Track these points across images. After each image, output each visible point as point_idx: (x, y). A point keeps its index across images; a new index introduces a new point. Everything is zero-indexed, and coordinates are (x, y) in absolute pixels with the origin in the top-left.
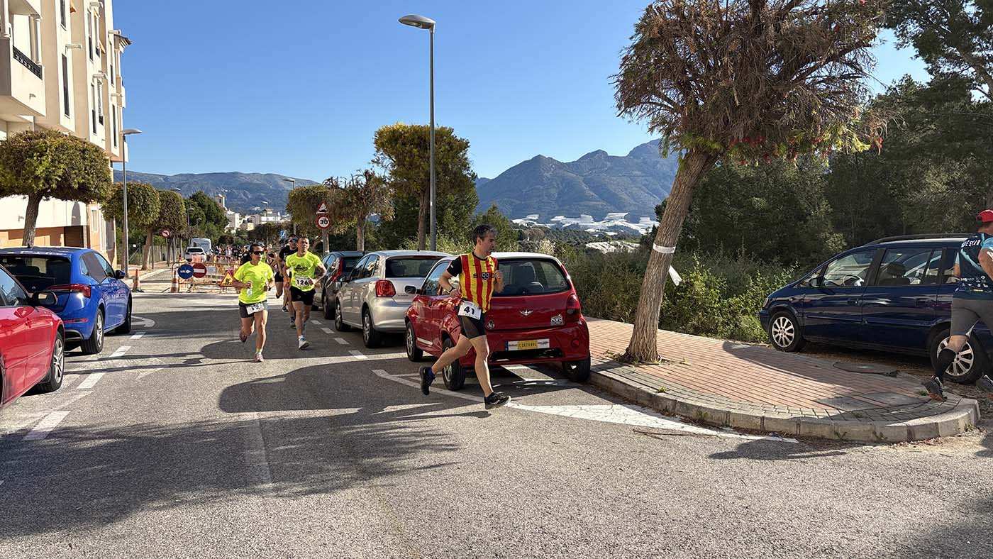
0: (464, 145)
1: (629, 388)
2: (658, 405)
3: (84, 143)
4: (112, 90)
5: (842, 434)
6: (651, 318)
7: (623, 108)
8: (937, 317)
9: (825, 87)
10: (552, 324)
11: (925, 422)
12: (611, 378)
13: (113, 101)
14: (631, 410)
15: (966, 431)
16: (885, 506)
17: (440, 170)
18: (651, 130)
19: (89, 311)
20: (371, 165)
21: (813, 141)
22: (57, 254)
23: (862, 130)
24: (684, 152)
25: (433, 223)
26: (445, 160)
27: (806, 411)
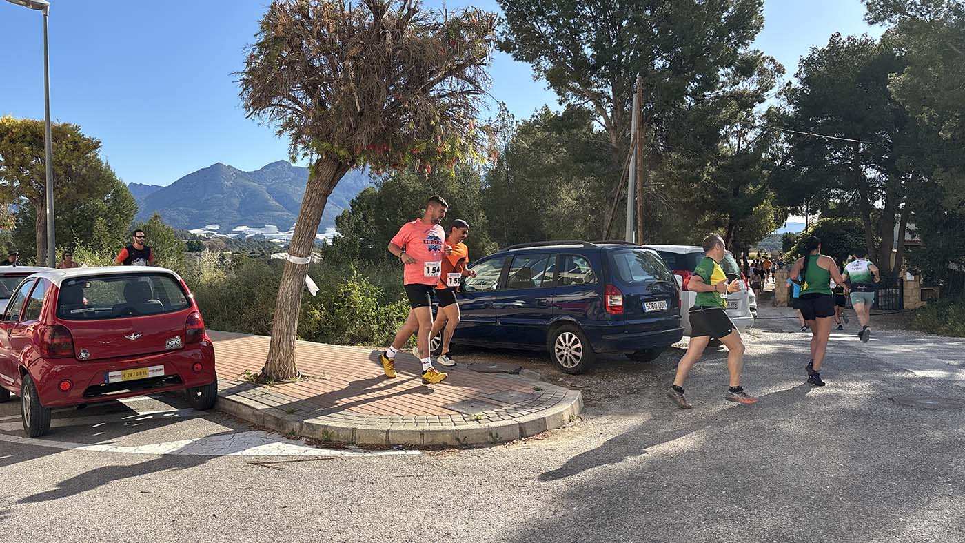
0: (97, 145)
1: (257, 412)
2: (284, 429)
5: (462, 439)
6: (287, 333)
7: (252, 110)
8: (551, 316)
9: (447, 101)
10: (168, 347)
11: (534, 418)
12: (238, 403)
15: (570, 421)
17: (62, 172)
18: (280, 133)
21: (435, 151)
24: (315, 158)
25: (51, 235)
26: (67, 161)
27: (432, 418)
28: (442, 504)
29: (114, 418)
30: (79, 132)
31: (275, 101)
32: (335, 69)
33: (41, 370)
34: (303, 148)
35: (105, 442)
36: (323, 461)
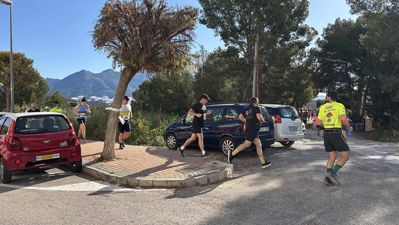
1: (99, 173)
2: (110, 180)
5: (183, 184)
6: (111, 140)
7: (96, 47)
8: (222, 133)
9: (178, 44)
10: (61, 146)
11: (214, 175)
12: (91, 169)
14: (97, 184)
15: (228, 176)
18: (108, 57)
21: (173, 65)
24: (123, 67)
25: (12, 99)
26: (19, 68)
27: (171, 176)
28: (175, 211)
29: (38, 176)
30: (25, 56)
31: (107, 44)
32: (132, 31)
33: (8, 155)
34: (118, 63)
35: (34, 185)
36: (126, 193)
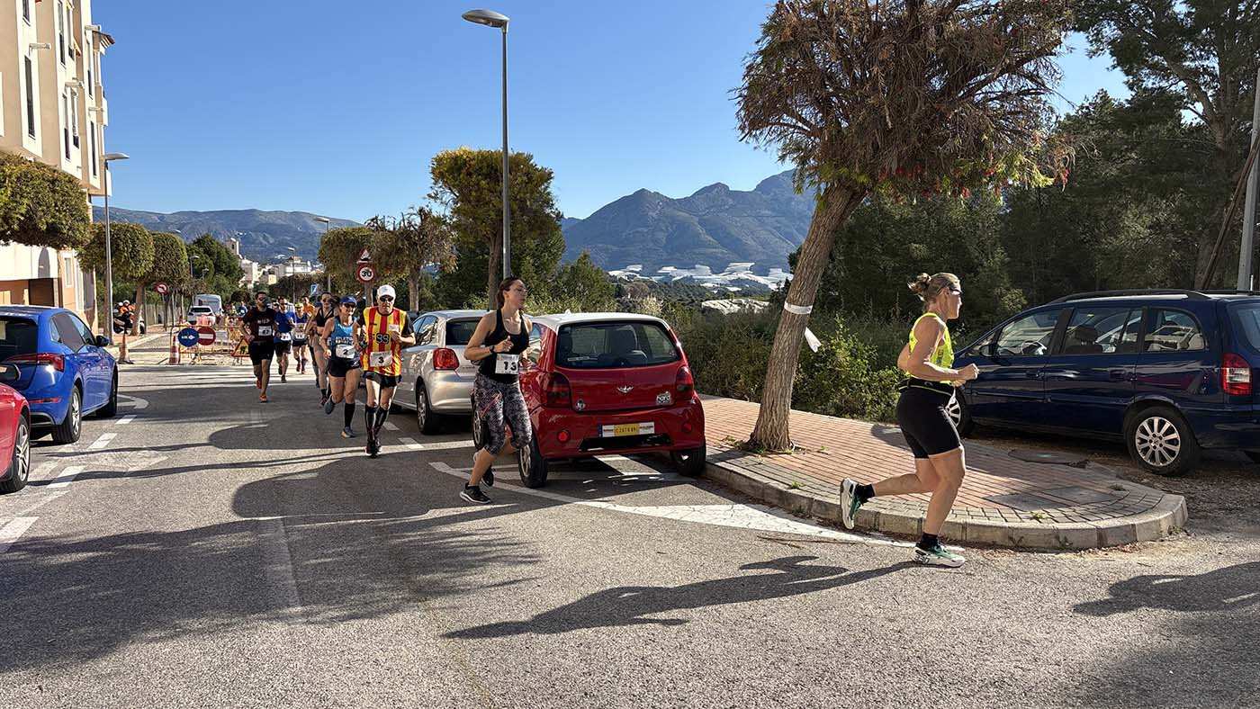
0: (546, 177)
1: (754, 484)
2: (789, 504)
3: (54, 171)
4: (90, 102)
5: (1017, 539)
6: (781, 395)
7: (747, 131)
8: (1133, 394)
9: (998, 106)
10: (658, 403)
11: (1119, 524)
12: (731, 471)
13: (92, 117)
14: (756, 511)
15: (1171, 534)
16: (1069, 627)
17: (515, 207)
18: (782, 158)
19: (62, 390)
20: (428, 200)
21: (984, 172)
22: (20, 315)
23: (1043, 161)
24: (823, 186)
26: (522, 195)
27: (974, 511)
29: (600, 476)
30: (531, 162)
31: (774, 119)
34: (809, 175)
35: (602, 499)
36: (846, 546)
